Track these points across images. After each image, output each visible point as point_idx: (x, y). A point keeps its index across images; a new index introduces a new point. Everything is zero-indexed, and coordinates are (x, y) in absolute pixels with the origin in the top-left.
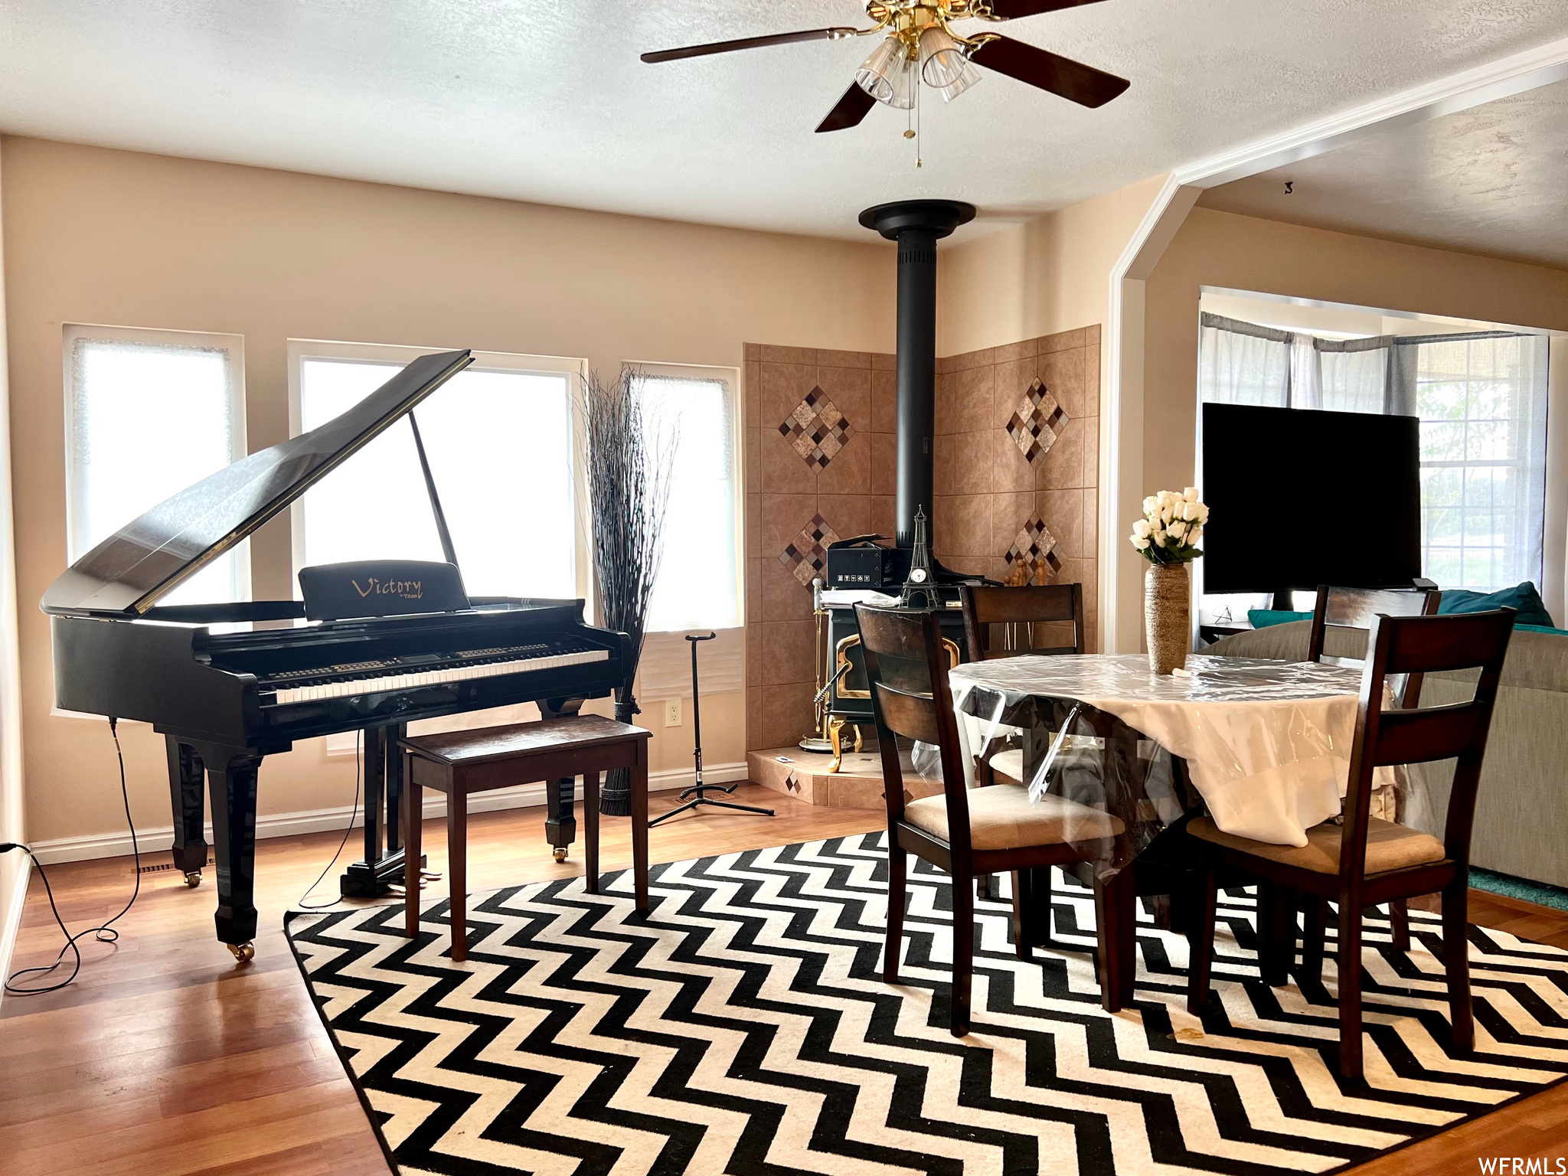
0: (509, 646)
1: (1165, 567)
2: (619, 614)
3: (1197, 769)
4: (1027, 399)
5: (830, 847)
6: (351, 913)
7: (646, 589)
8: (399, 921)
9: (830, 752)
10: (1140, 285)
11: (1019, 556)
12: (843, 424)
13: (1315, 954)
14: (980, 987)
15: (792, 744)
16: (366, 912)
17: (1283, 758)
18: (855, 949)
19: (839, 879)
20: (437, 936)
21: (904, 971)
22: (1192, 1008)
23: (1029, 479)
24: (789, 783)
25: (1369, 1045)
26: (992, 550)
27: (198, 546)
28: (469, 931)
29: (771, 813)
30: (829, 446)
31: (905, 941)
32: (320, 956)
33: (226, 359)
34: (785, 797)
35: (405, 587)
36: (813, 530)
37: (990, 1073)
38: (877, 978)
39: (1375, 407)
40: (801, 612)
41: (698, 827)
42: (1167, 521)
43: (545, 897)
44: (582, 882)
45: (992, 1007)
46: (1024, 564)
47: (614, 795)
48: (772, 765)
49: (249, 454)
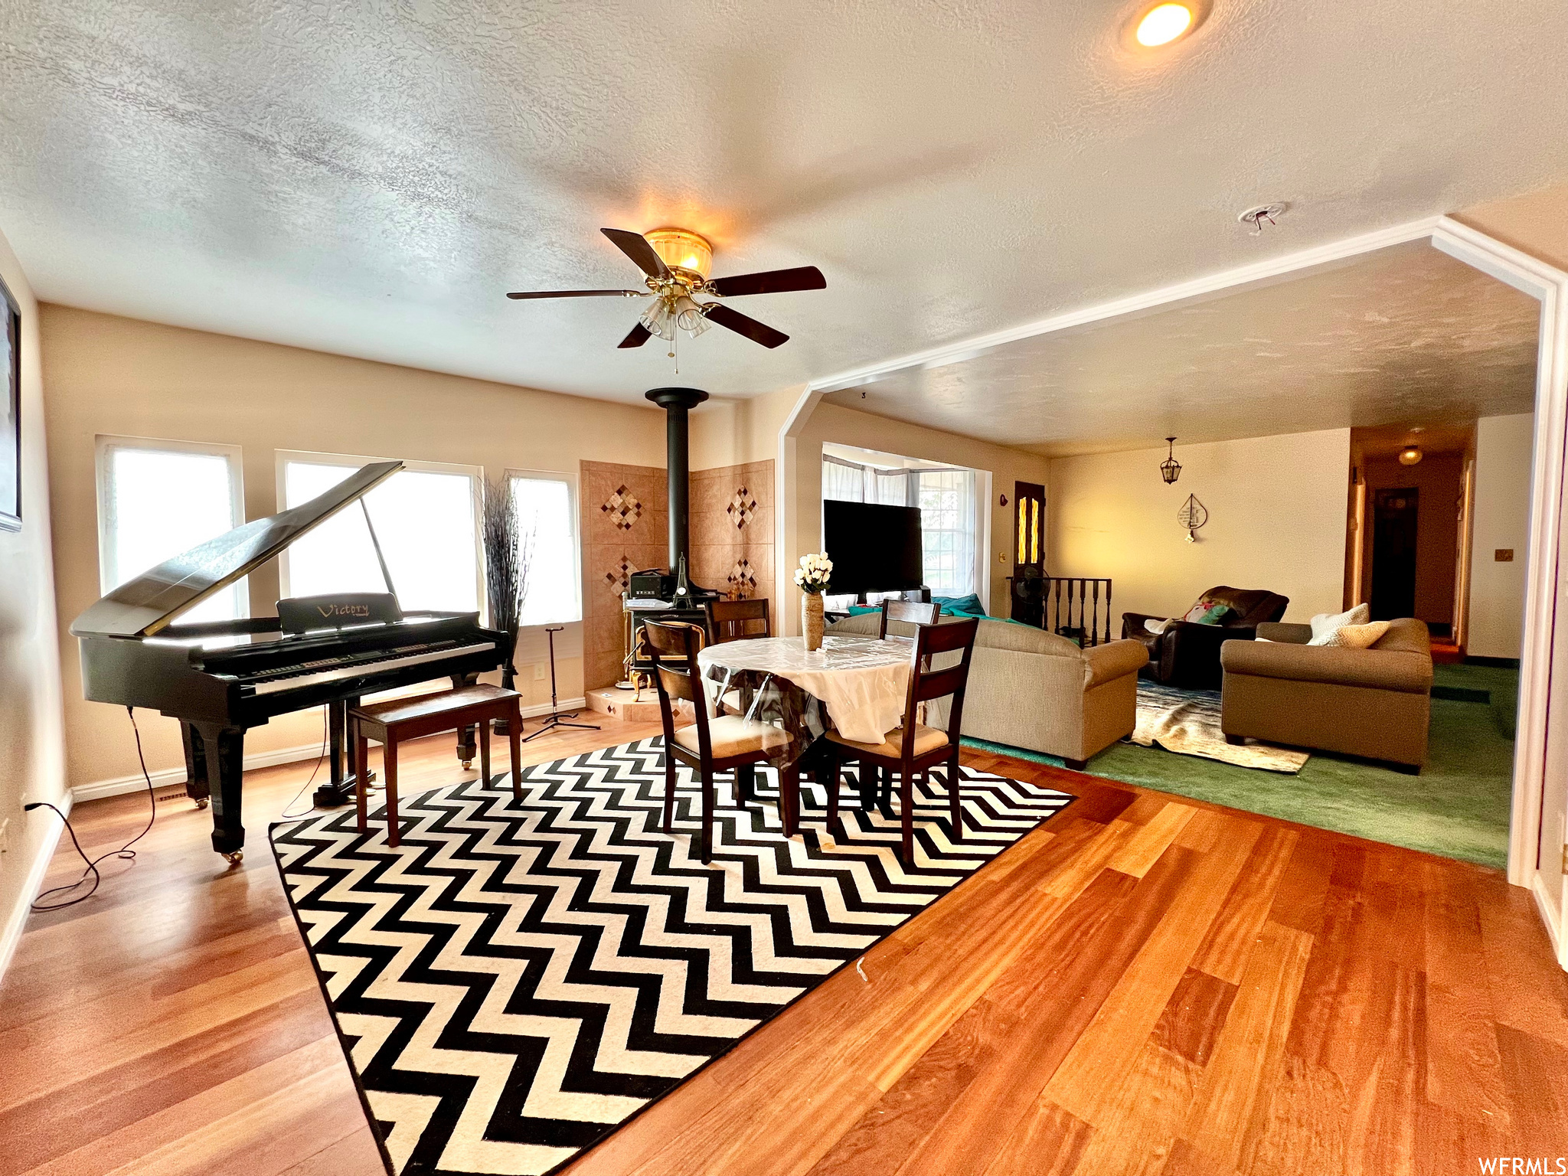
0: (429, 643)
1: (812, 594)
2: (504, 617)
3: (831, 707)
4: (738, 496)
5: (633, 747)
6: (319, 819)
7: (520, 602)
8: (353, 822)
9: (633, 689)
10: (793, 440)
11: (735, 579)
12: (638, 506)
13: (887, 789)
14: (717, 828)
15: (611, 685)
16: (330, 816)
17: (873, 699)
18: (647, 813)
19: (638, 767)
20: (380, 829)
21: (675, 824)
22: (829, 831)
23: (740, 539)
24: (609, 708)
25: (916, 843)
26: (722, 575)
27: (209, 581)
28: (401, 824)
29: (599, 728)
30: (631, 518)
31: (676, 804)
32: (294, 852)
33: (228, 462)
34: (608, 717)
35: (356, 610)
36: (622, 564)
37: (724, 886)
38: (659, 831)
39: (901, 502)
40: (616, 611)
41: (555, 740)
42: (812, 570)
43: (456, 795)
44: (480, 783)
45: (724, 842)
46: (738, 583)
47: (503, 724)
48: (599, 699)
49: (246, 523)
